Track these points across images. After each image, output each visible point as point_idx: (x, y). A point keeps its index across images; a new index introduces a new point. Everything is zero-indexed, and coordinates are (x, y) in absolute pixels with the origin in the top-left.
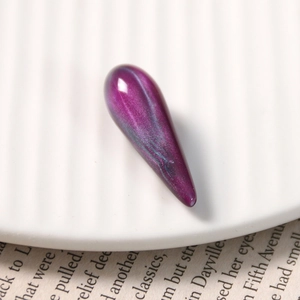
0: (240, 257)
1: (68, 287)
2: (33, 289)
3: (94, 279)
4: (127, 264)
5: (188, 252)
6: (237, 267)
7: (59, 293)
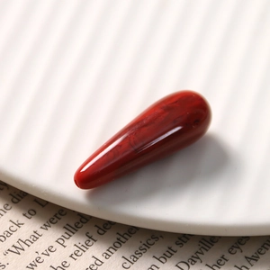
0: (227, 256)
1: (67, 242)
2: (36, 236)
3: (92, 241)
4: (125, 236)
5: (183, 239)
6: (222, 263)
7: (57, 246)
